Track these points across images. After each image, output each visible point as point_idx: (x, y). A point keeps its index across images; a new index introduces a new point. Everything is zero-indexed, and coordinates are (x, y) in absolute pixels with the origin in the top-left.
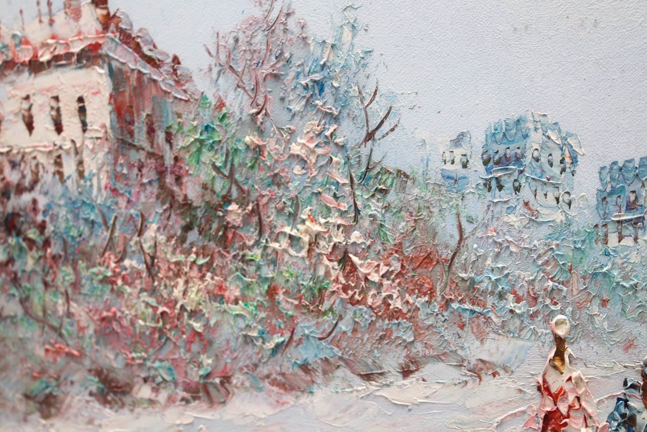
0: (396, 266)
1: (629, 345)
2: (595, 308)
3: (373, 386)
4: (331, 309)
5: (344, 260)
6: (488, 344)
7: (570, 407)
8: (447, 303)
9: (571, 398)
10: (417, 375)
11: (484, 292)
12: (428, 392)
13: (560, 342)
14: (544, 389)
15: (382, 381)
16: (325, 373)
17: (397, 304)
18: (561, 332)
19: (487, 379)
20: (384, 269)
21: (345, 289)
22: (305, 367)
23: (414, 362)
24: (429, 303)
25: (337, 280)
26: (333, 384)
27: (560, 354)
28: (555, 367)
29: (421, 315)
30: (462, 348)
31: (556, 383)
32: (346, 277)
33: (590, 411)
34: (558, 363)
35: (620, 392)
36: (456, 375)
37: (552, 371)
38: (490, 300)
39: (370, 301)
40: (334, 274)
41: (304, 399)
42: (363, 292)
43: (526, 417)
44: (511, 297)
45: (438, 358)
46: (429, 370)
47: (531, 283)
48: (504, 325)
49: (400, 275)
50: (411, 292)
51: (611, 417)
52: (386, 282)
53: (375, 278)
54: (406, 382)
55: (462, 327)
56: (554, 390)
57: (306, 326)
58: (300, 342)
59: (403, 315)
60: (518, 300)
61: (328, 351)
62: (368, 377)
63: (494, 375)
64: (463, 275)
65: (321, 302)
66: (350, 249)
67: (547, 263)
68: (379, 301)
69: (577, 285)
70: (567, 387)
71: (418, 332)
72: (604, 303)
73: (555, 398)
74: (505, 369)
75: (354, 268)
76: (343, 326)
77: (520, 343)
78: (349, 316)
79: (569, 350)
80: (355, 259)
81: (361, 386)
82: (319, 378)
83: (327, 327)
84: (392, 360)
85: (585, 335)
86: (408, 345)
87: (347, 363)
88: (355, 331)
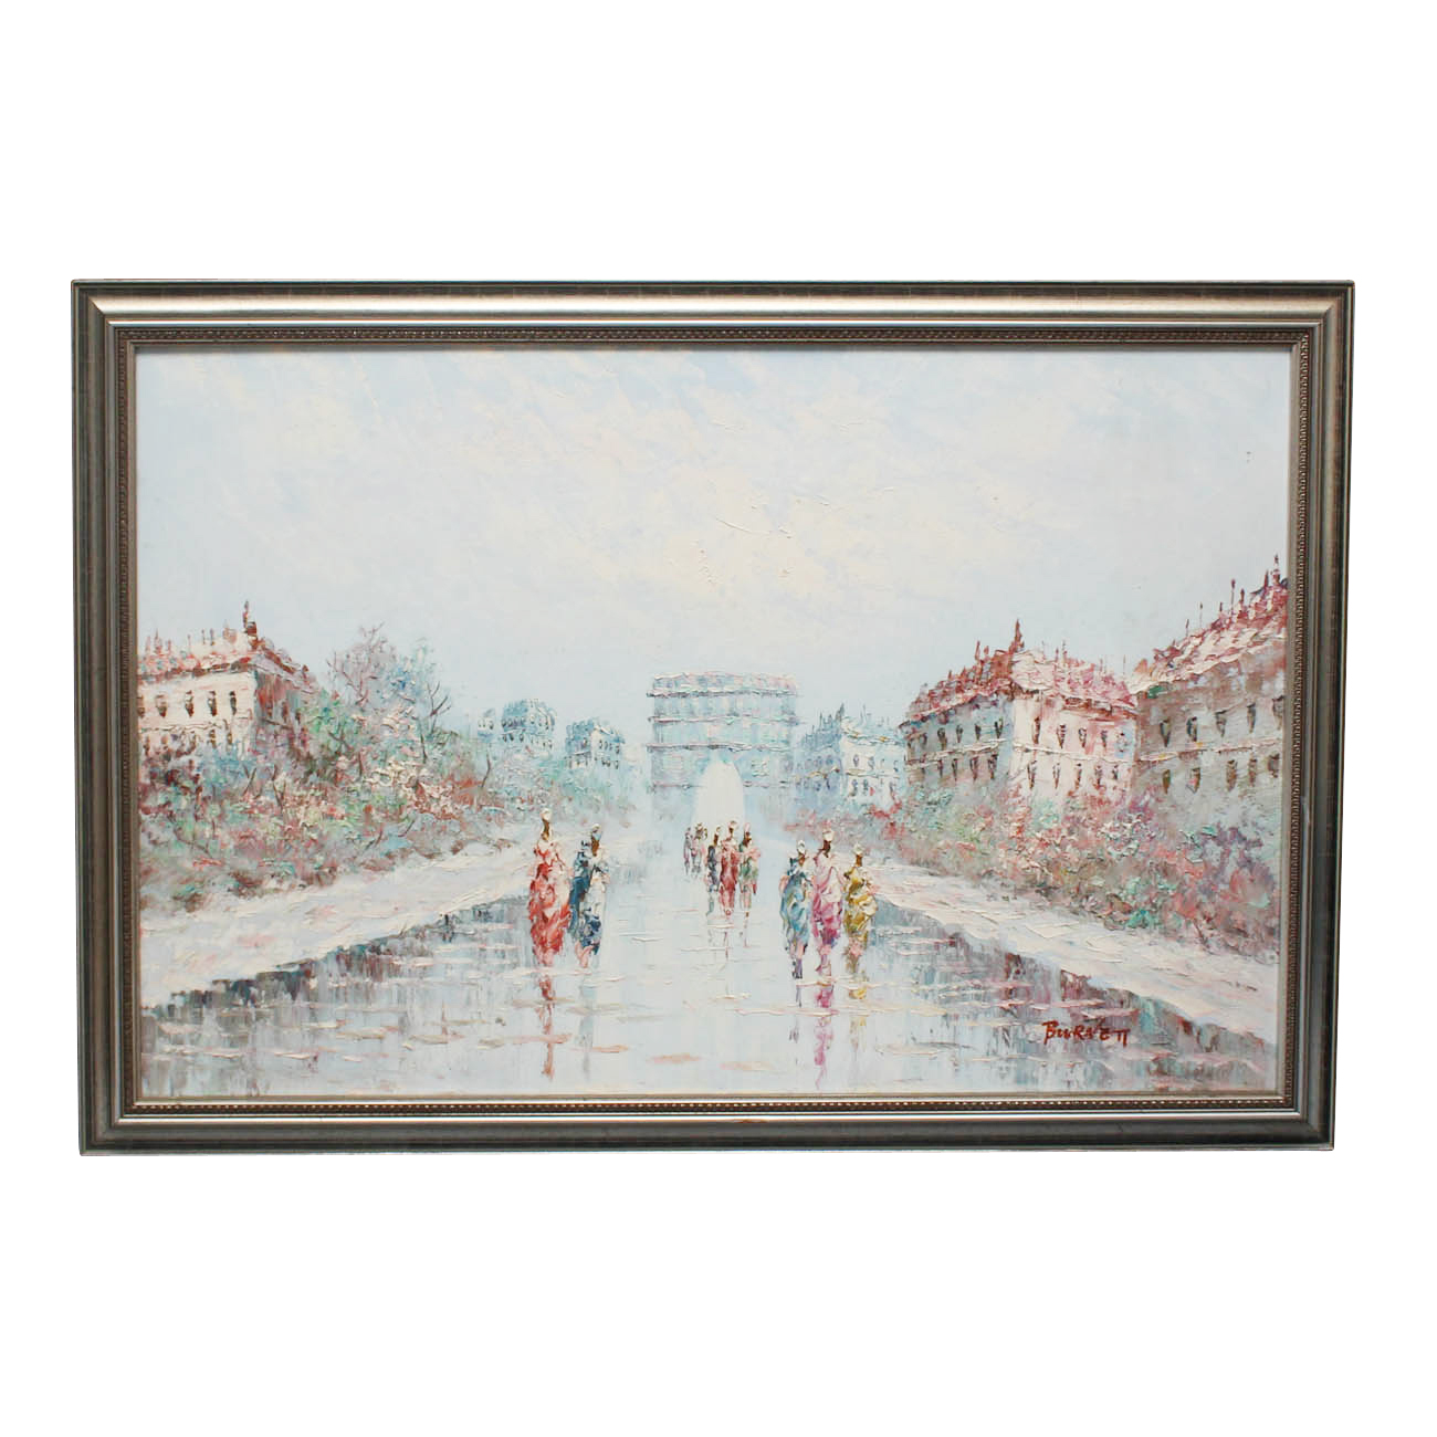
0: (450, 787)
1: (584, 822)
2: (565, 803)
3: (434, 862)
4: (407, 817)
5: (417, 786)
6: (506, 829)
7: (553, 860)
8: (481, 806)
9: (553, 854)
10: (461, 852)
11: (503, 799)
12: (469, 861)
13: (546, 823)
14: (537, 852)
15: (439, 858)
16: (402, 857)
17: (449, 810)
18: (547, 818)
19: (504, 849)
20: (442, 790)
21: (417, 804)
22: (389, 855)
23: (460, 844)
24: (469, 808)
25: (411, 799)
26: (407, 864)
27: (546, 830)
28: (544, 839)
29: (465, 816)
30: (490, 833)
31: (544, 847)
32: (418, 797)
33: (564, 861)
34: (546, 836)
35: (579, 848)
36: (487, 849)
37: (542, 841)
38: (506, 803)
39: (432, 810)
40: (409, 795)
41: (388, 875)
42: (429, 805)
43: (527, 869)
44: (518, 801)
45: (474, 840)
46: (469, 848)
47: (529, 792)
48: (514, 818)
49: (453, 792)
50: (459, 803)
51: (575, 864)
52: (443, 798)
53: (436, 795)
54: (455, 857)
55: (490, 820)
56: (543, 852)
57: (390, 828)
58: (386, 838)
59: (454, 817)
60: (522, 802)
61: (405, 843)
62: (430, 857)
63: (509, 846)
64: (490, 790)
65: (401, 814)
66: (421, 779)
67: (539, 780)
68: (438, 809)
69: (556, 790)
70: (551, 848)
71: (463, 826)
72: (570, 800)
73: (544, 856)
74: (515, 842)
75: (422, 791)
76: (414, 827)
77: (523, 827)
78: (418, 822)
79: (551, 828)
80: (424, 785)
81: (426, 863)
82: (398, 860)
83: (404, 828)
84: (445, 844)
85: (561, 819)
86: (456, 834)
87: (417, 849)
88: (422, 829)
